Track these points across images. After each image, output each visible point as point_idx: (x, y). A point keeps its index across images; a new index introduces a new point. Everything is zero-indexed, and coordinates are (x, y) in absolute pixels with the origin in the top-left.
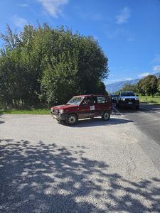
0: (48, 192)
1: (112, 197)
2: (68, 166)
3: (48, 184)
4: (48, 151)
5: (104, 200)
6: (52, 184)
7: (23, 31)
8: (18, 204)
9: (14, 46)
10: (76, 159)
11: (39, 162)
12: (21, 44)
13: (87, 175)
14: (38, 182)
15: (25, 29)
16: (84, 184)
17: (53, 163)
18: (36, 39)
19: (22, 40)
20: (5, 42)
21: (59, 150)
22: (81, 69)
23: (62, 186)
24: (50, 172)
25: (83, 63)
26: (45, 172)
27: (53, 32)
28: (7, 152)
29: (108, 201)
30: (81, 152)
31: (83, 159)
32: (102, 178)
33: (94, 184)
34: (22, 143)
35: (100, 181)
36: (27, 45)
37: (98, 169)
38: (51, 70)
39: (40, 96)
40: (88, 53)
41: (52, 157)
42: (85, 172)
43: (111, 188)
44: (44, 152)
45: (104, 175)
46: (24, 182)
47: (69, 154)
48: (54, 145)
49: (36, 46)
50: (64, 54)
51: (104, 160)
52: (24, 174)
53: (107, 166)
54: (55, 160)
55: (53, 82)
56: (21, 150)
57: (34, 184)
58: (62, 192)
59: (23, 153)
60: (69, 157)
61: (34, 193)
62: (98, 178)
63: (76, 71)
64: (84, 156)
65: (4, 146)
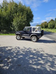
7: (3, 2)
10: (44, 54)
12: (2, 8)
15: (4, 1)
39: (12, 29)
48: (30, 48)
55: (18, 23)
63: (26, 19)
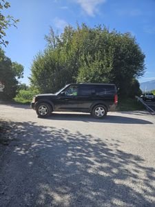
0: (90, 171)
1: (148, 185)
2: (105, 155)
3: (89, 165)
4: (85, 140)
5: (140, 186)
6: (93, 166)
7: (63, 32)
8: (68, 176)
9: (55, 46)
10: (111, 150)
11: (79, 148)
12: (61, 44)
13: (124, 164)
14: (81, 162)
15: (66, 30)
16: (121, 171)
17: (92, 150)
18: (75, 39)
19: (62, 41)
20: (48, 42)
21: (95, 140)
22: (116, 66)
23: (102, 169)
24: (90, 157)
25: (119, 61)
26: (86, 156)
27: (90, 32)
28: (52, 136)
29: (145, 188)
30: (116, 144)
31: (118, 151)
32: (137, 169)
33: (130, 173)
34: (63, 131)
35: (136, 171)
36: (65, 45)
37: (134, 161)
38: (86, 67)
40: (124, 50)
41: (90, 145)
42: (121, 162)
43: (147, 178)
44: (82, 140)
45: (140, 167)
46: (70, 161)
47: (105, 145)
48: (90, 135)
49: (74, 46)
50: (99, 52)
51: (139, 155)
52: (69, 155)
53: (143, 160)
54: (92, 148)
55: (87, 79)
56: (63, 136)
57: (78, 163)
58: (102, 173)
59: (65, 139)
60: (105, 147)
61: (79, 169)
62: (134, 168)
63: (111, 68)
64: (119, 148)
65: (50, 132)
